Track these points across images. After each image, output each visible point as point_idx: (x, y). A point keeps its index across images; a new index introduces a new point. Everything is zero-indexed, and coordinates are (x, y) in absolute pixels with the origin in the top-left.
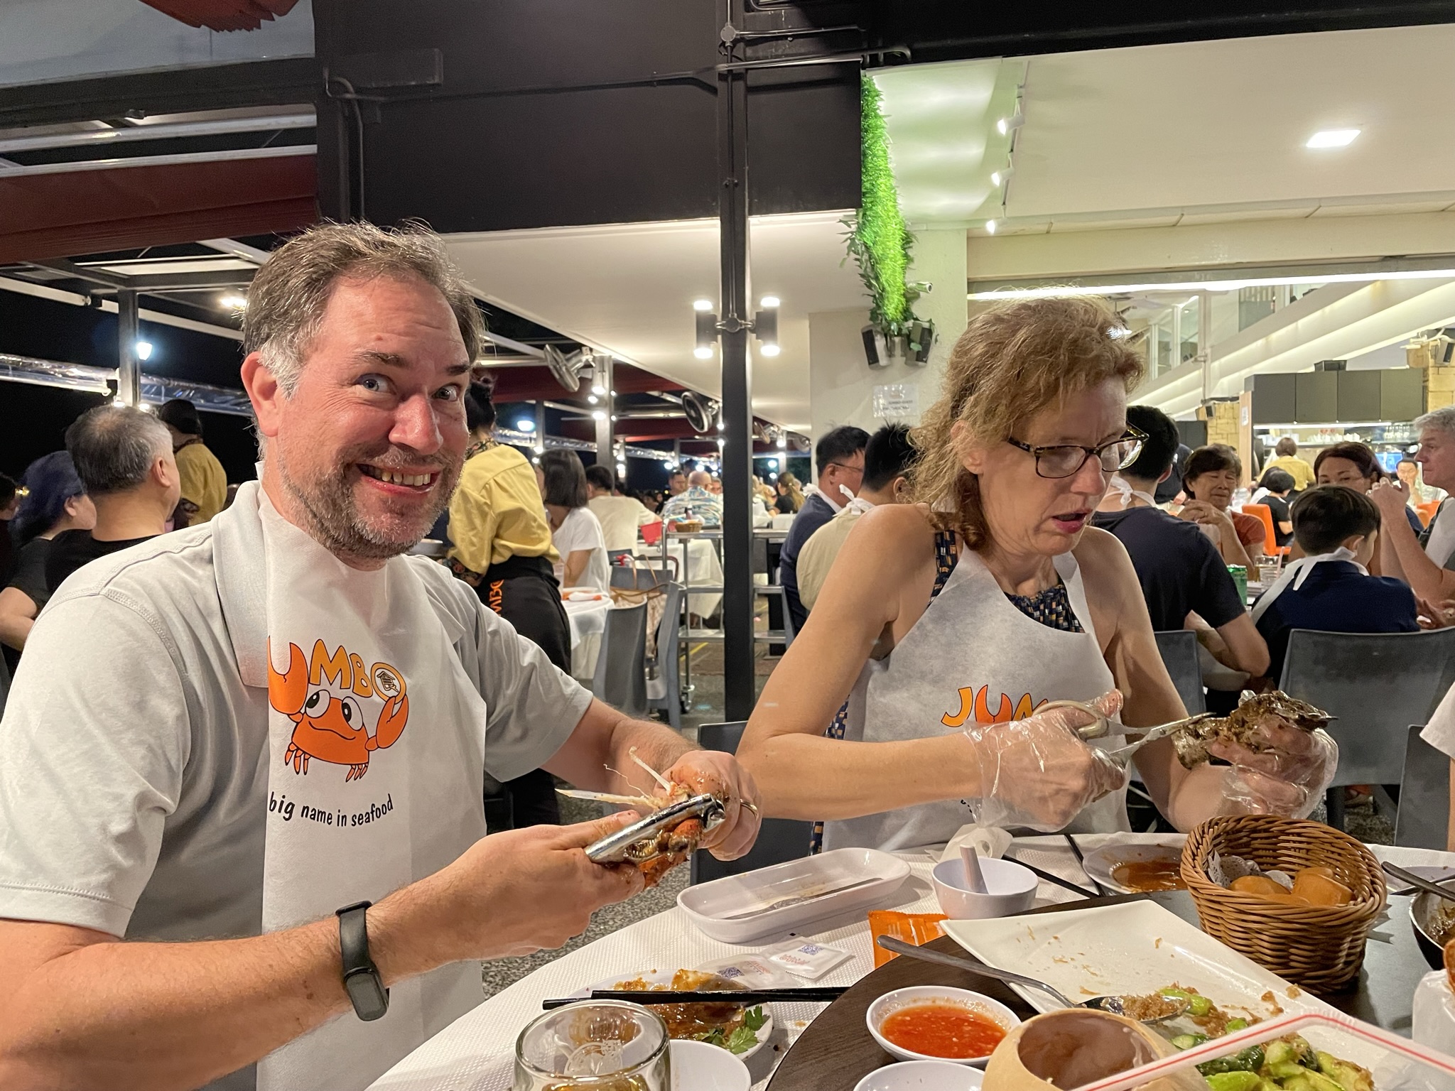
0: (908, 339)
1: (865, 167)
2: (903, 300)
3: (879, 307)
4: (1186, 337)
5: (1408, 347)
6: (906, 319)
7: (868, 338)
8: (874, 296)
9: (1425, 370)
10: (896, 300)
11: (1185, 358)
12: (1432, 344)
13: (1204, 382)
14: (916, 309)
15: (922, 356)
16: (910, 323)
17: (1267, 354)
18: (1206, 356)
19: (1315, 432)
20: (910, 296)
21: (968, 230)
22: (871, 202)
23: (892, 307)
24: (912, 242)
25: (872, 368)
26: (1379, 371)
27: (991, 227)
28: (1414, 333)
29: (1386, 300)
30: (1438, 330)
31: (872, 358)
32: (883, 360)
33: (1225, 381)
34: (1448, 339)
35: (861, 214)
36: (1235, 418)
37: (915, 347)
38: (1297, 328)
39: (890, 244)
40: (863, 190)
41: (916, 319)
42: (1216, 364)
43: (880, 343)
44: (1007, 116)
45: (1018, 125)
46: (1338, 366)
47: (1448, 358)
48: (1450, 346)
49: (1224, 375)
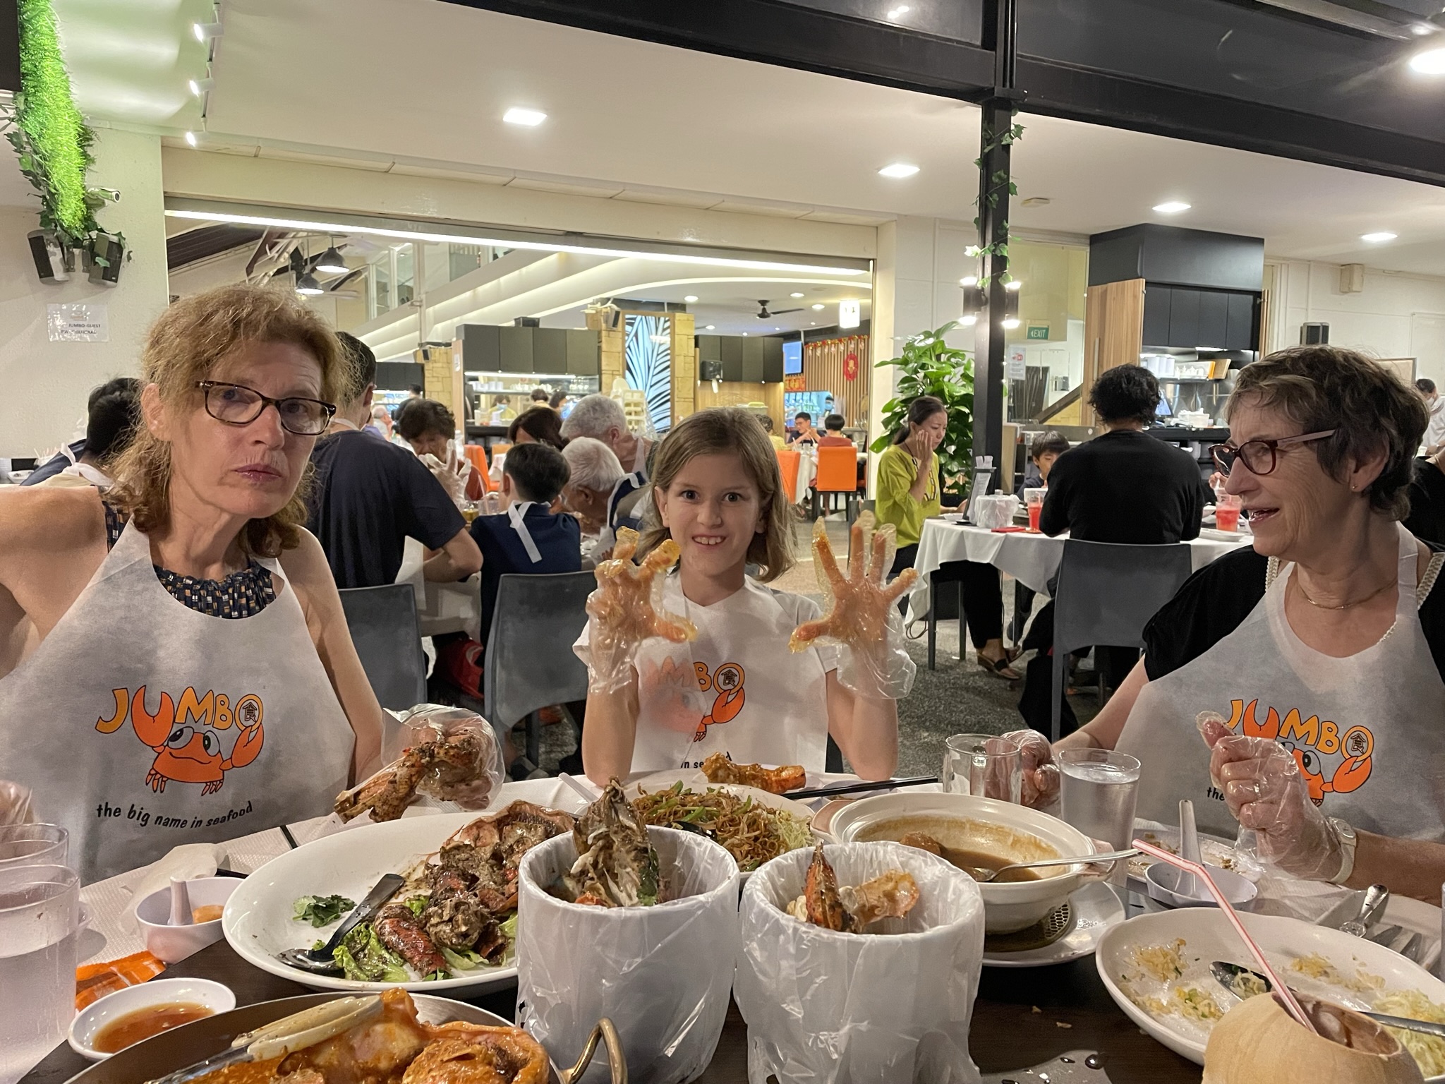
0: (91, 251)
1: (24, 43)
2: (83, 206)
3: (51, 211)
4: (403, 281)
5: (587, 311)
6: (87, 229)
7: (38, 247)
8: (44, 197)
9: (600, 333)
10: (73, 205)
11: (402, 301)
12: (604, 310)
13: (420, 326)
14: (100, 218)
15: (111, 274)
16: (94, 234)
17: (475, 305)
18: (421, 301)
19: (516, 381)
20: (92, 203)
21: (162, 137)
22: (33, 87)
23: (69, 212)
24: (92, 139)
25: (43, 282)
26: (565, 331)
27: (191, 139)
28: (590, 300)
29: (569, 267)
30: (608, 299)
31: (45, 270)
32: (59, 274)
33: (439, 326)
34: (615, 307)
35: (22, 99)
36: (449, 362)
37: (101, 262)
38: (499, 284)
39: (64, 139)
40: (22, 70)
41: (101, 230)
42: (431, 310)
43: (55, 257)
44: (203, 22)
45: (216, 34)
46: (533, 323)
47: (615, 324)
48: (617, 314)
49: (437, 321)
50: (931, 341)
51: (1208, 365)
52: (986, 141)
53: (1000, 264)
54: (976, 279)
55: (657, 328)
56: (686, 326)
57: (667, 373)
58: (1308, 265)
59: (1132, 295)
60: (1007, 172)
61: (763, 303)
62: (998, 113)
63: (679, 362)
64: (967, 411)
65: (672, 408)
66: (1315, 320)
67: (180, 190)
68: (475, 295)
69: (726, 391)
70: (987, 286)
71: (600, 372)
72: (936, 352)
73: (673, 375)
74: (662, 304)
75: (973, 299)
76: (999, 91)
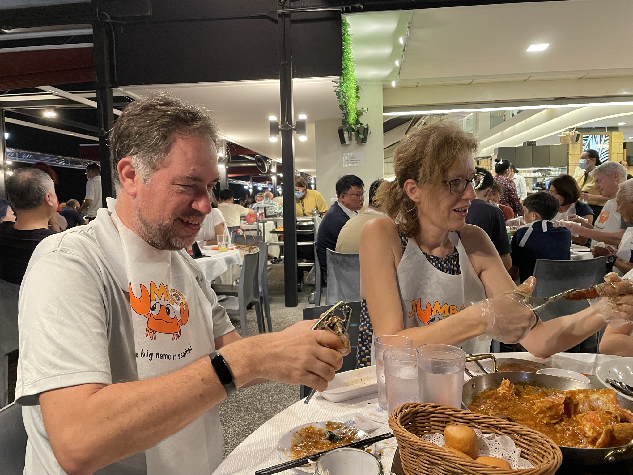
0: (358, 132)
1: (343, 57)
2: (356, 115)
3: (346, 118)
5: (561, 136)
6: (357, 124)
7: (341, 132)
8: (344, 114)
9: (568, 145)
10: (353, 116)
12: (571, 134)
14: (361, 120)
15: (364, 140)
16: (359, 126)
17: (502, 138)
20: (359, 114)
21: (383, 85)
22: (346, 73)
23: (351, 119)
24: (359, 90)
25: (342, 146)
26: (549, 146)
27: (393, 84)
28: (563, 130)
29: (552, 115)
30: (573, 128)
31: (343, 141)
32: (347, 142)
33: (484, 150)
34: (577, 132)
35: (342, 78)
36: (489, 165)
37: (361, 136)
38: (515, 127)
39: (352, 91)
40: (343, 68)
41: (362, 124)
43: (346, 135)
44: (403, 36)
45: (407, 40)
46: (532, 144)
47: (577, 140)
48: (578, 135)
49: (485, 147)
55: (601, 141)
56: (618, 138)
63: (614, 157)
67: (389, 104)
68: (502, 134)
71: (568, 165)
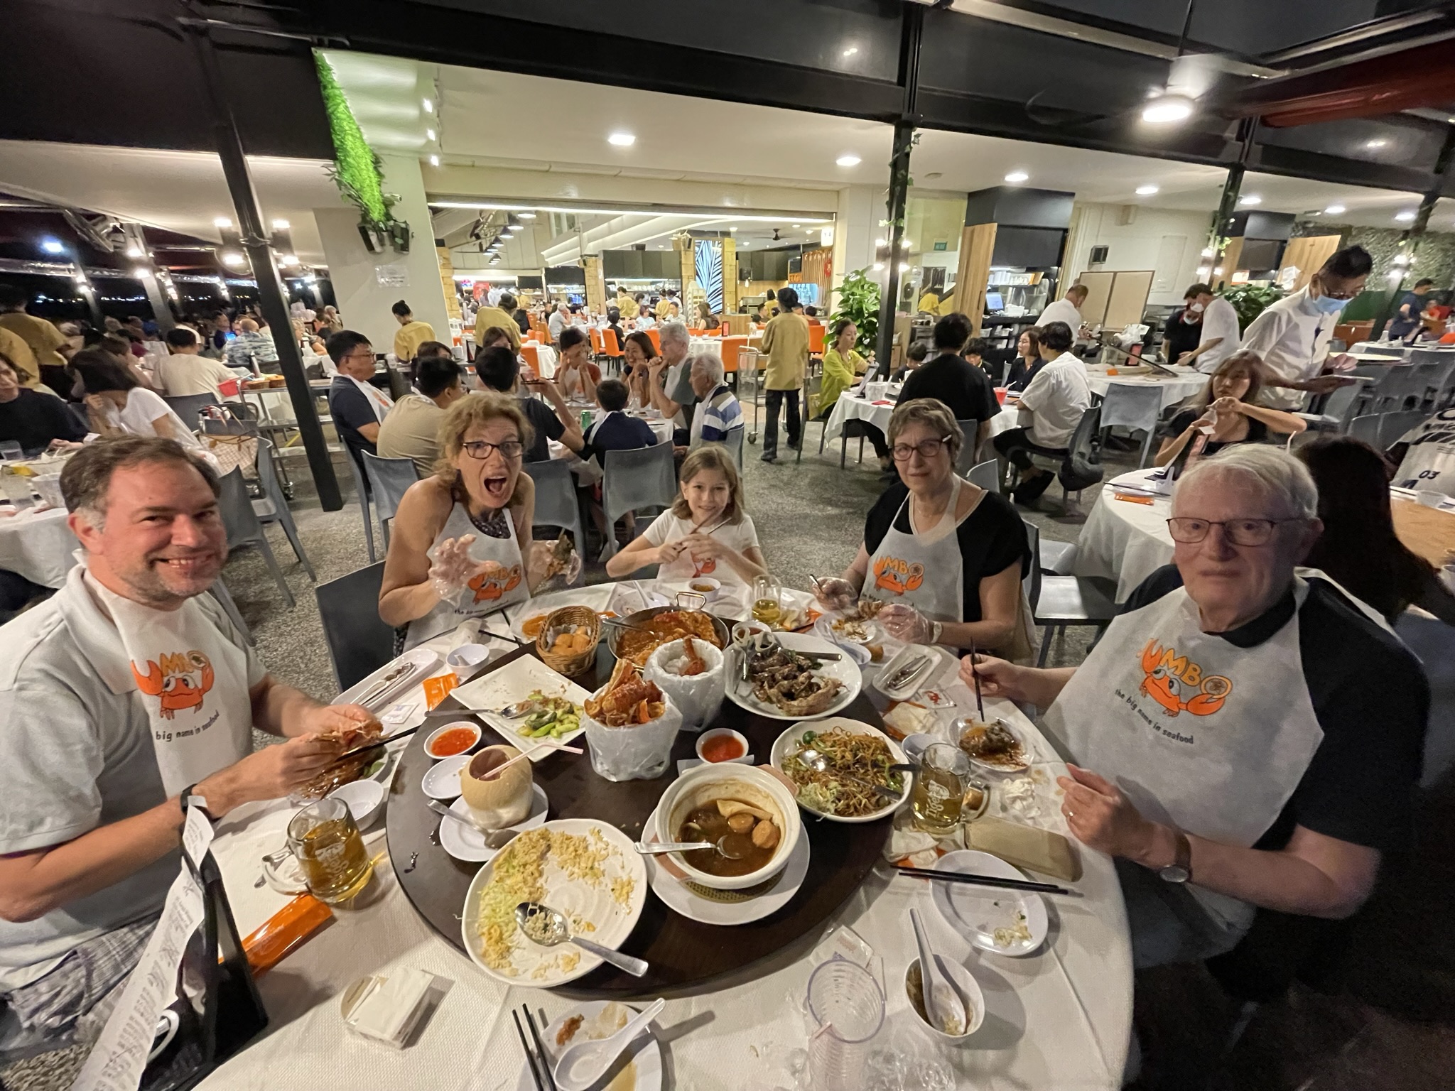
0: (392, 235)
2: (383, 207)
3: (366, 213)
5: (672, 238)
6: (388, 221)
7: (363, 233)
8: (361, 207)
9: (680, 253)
10: (378, 208)
11: (569, 227)
12: (683, 238)
13: (580, 244)
14: (393, 214)
15: (405, 247)
16: (392, 223)
18: (580, 228)
20: (388, 204)
21: (418, 159)
22: (344, 156)
23: (376, 214)
24: (381, 163)
25: (371, 254)
26: (660, 251)
28: (674, 231)
30: (685, 230)
31: (370, 247)
32: (378, 249)
33: (591, 244)
34: (689, 236)
35: (338, 164)
36: (597, 269)
37: (399, 241)
39: (365, 172)
40: (335, 146)
41: (395, 221)
42: (585, 234)
43: (374, 238)
44: (429, 98)
45: (438, 106)
46: (641, 247)
47: (689, 247)
48: (690, 240)
49: (590, 241)
50: (859, 277)
51: (1031, 276)
52: (896, 151)
53: (899, 231)
54: (883, 242)
55: (713, 247)
56: (731, 247)
57: (720, 276)
58: (1103, 206)
59: (989, 232)
60: (907, 171)
61: (776, 230)
62: (904, 131)
63: (727, 269)
64: (875, 320)
65: (723, 298)
66: (1101, 243)
67: (433, 191)
68: (609, 227)
69: (754, 287)
70: (890, 244)
71: (681, 277)
72: (861, 284)
73: (723, 277)
74: (716, 233)
75: (882, 255)
76: (905, 116)
